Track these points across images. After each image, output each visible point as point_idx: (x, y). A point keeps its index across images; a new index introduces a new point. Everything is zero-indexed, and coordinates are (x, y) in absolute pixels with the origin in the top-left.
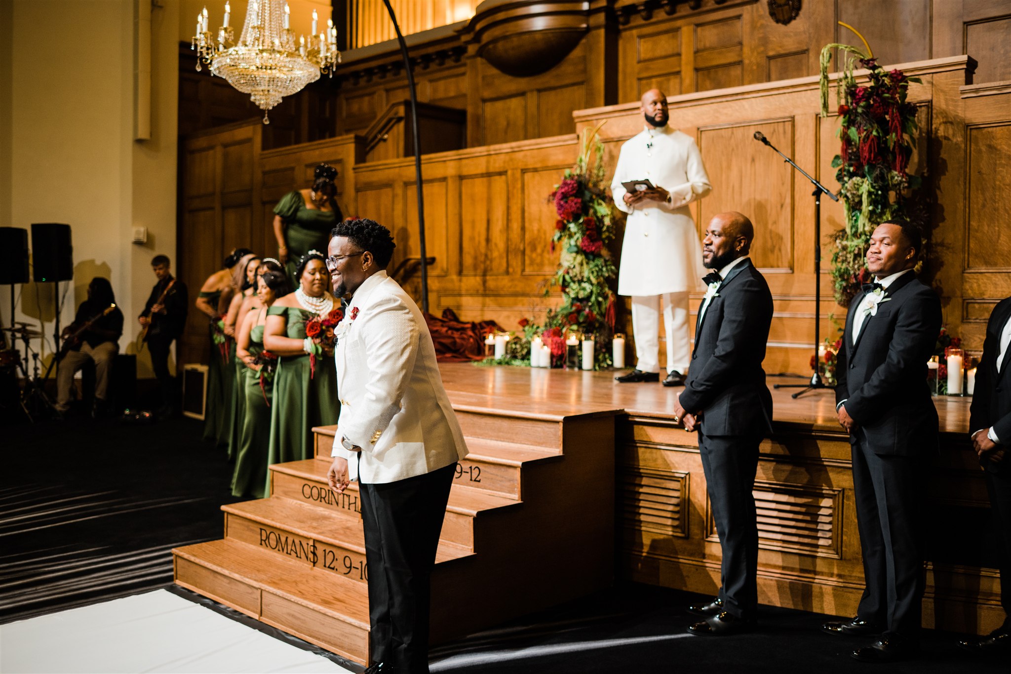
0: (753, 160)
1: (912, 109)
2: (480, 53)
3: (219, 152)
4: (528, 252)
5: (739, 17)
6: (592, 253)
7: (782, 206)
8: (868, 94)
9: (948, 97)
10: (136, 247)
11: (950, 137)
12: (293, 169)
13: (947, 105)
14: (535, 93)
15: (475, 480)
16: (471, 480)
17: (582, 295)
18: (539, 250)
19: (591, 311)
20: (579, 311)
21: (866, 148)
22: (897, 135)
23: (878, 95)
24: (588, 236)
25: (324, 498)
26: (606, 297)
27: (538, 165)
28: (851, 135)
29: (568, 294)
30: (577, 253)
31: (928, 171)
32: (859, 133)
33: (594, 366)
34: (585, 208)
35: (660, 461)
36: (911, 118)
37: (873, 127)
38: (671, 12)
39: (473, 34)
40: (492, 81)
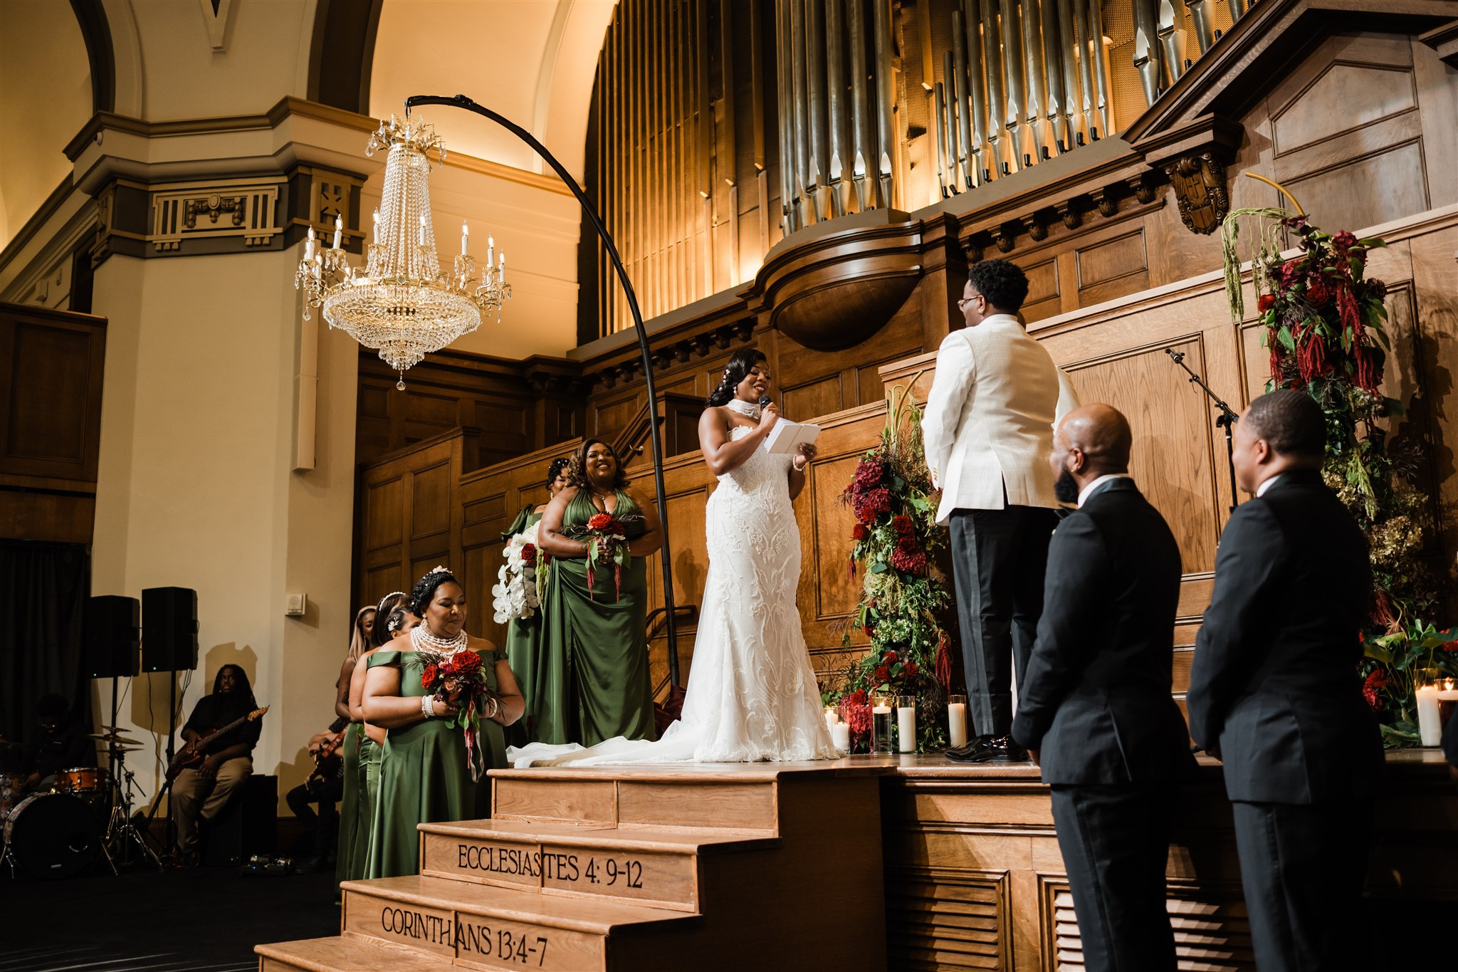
0: (1146, 407)
1: (1378, 289)
2: (774, 324)
3: (408, 479)
4: (825, 586)
5: (1139, 231)
6: (910, 572)
7: (1197, 472)
8: (1301, 271)
9: (1438, 271)
10: (292, 623)
11: (1450, 332)
12: (502, 495)
13: (1438, 283)
14: (855, 372)
15: (635, 886)
16: (629, 885)
17: (897, 637)
18: (841, 582)
19: (912, 662)
20: (892, 662)
21: (1308, 355)
22: (1354, 331)
23: (1316, 270)
24: (902, 545)
25: (409, 928)
26: (934, 640)
27: (834, 452)
28: (1282, 341)
29: (875, 637)
30: (887, 572)
31: (1420, 390)
32: (1295, 334)
33: (918, 747)
34: (896, 504)
35: (961, 855)
36: (1376, 301)
37: (1313, 321)
38: (1039, 236)
39: (763, 297)
40: (793, 361)
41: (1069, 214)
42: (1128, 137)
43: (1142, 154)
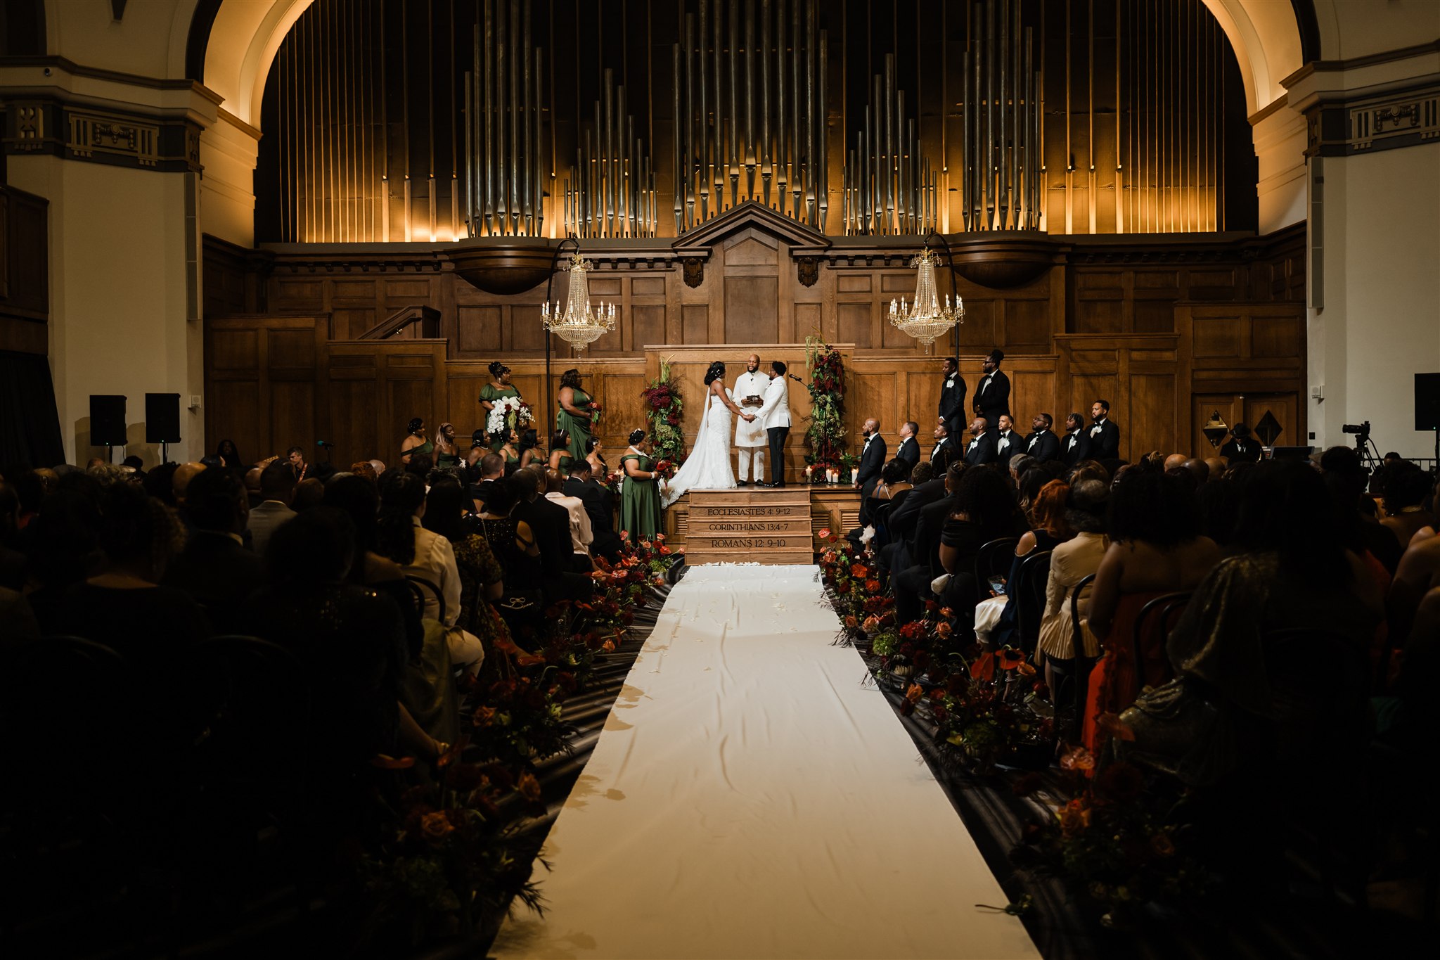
2: (459, 272)
5: (663, 278)
10: (190, 412)
14: (509, 307)
18: (617, 422)
21: (829, 383)
24: (672, 416)
27: (617, 373)
28: (821, 377)
38: (615, 267)
39: (452, 257)
40: (467, 293)
41: (633, 263)
42: (673, 245)
43: (676, 251)
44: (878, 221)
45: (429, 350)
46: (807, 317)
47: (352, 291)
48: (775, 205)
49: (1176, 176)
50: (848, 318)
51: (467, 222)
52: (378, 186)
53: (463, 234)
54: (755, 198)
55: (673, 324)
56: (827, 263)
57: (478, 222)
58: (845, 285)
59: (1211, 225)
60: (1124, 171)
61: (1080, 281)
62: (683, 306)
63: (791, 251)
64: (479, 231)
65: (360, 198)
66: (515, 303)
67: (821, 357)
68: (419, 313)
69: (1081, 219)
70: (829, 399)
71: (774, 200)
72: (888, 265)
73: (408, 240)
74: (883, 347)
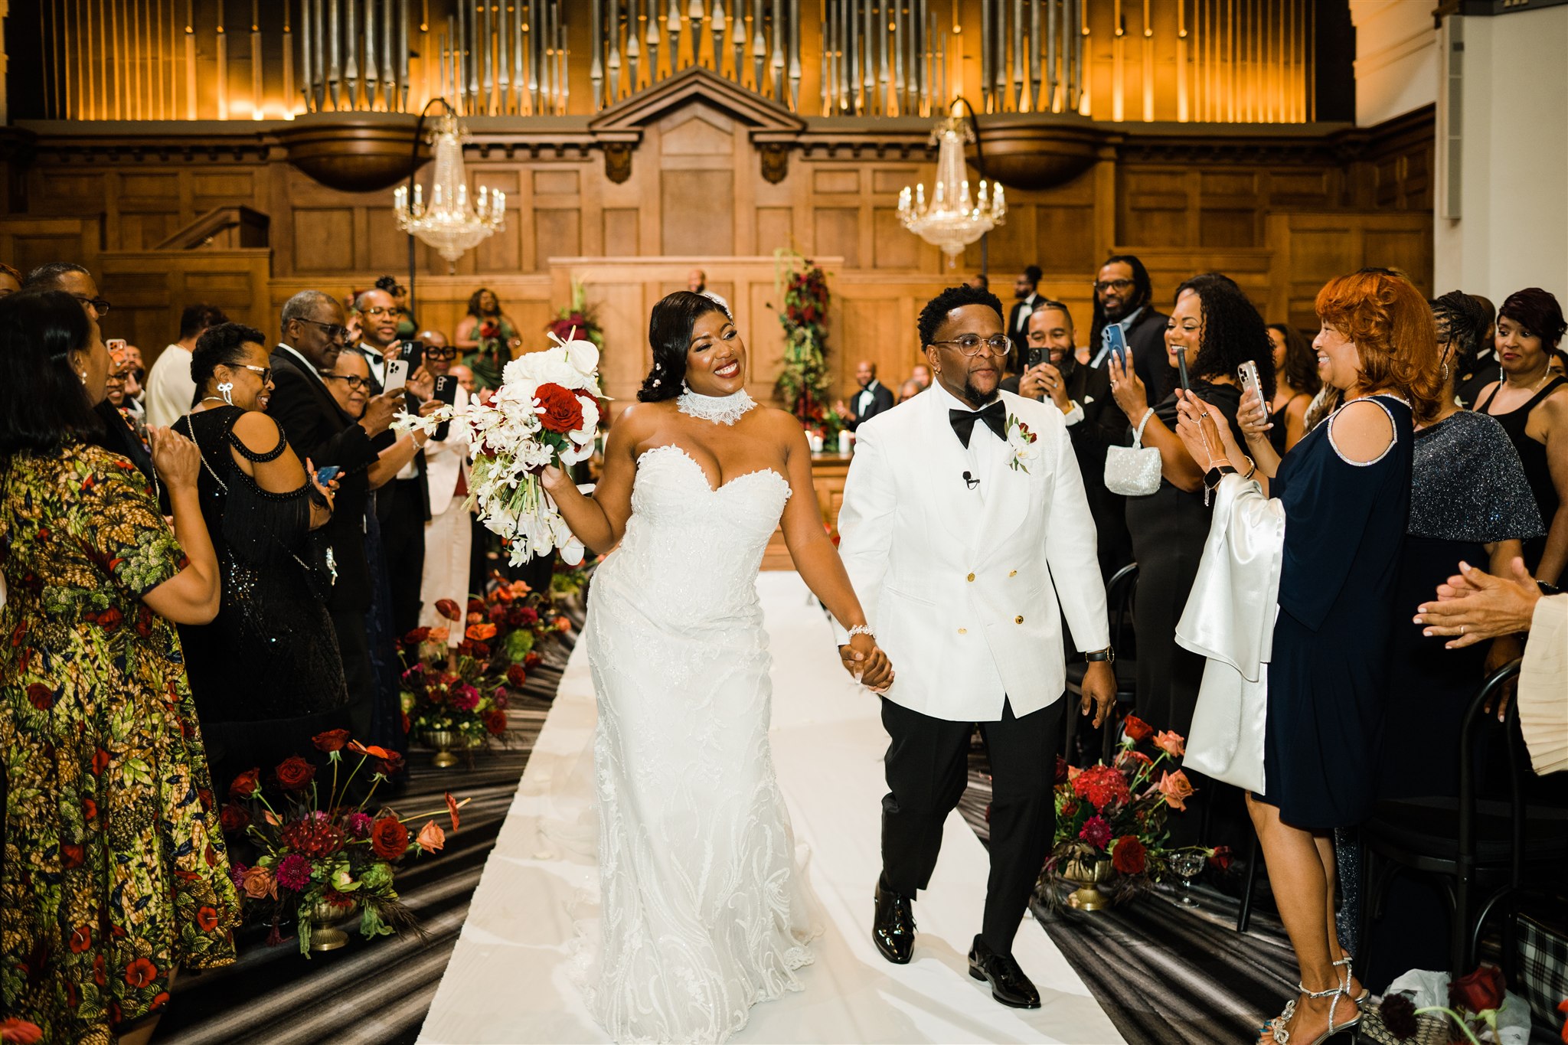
2: (292, 161)
5: (576, 171)
14: (364, 210)
21: (808, 312)
38: (510, 156)
39: (284, 139)
40: (306, 190)
41: (535, 150)
42: (591, 124)
43: (594, 133)
44: (867, 96)
45: (245, 265)
46: (773, 224)
47: (147, 187)
48: (729, 73)
49: (1254, 49)
50: (828, 228)
51: (304, 91)
52: (180, 41)
53: (301, 109)
54: (701, 63)
55: (590, 234)
56: (798, 153)
57: (319, 91)
58: (825, 183)
59: (1298, 114)
60: (1189, 39)
61: (1132, 182)
62: (604, 210)
63: (751, 135)
64: (319, 105)
65: (155, 58)
66: (371, 204)
67: (798, 277)
68: (235, 216)
69: (1134, 101)
70: (809, 333)
71: (728, 66)
72: (881, 156)
73: (222, 116)
74: (875, 266)
